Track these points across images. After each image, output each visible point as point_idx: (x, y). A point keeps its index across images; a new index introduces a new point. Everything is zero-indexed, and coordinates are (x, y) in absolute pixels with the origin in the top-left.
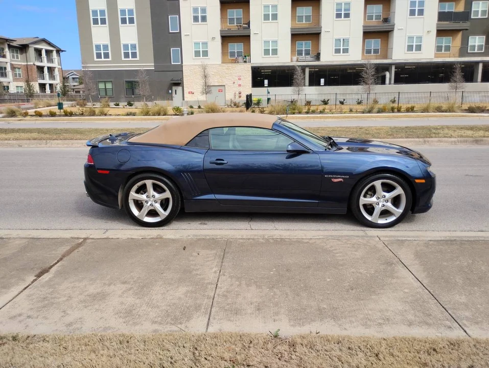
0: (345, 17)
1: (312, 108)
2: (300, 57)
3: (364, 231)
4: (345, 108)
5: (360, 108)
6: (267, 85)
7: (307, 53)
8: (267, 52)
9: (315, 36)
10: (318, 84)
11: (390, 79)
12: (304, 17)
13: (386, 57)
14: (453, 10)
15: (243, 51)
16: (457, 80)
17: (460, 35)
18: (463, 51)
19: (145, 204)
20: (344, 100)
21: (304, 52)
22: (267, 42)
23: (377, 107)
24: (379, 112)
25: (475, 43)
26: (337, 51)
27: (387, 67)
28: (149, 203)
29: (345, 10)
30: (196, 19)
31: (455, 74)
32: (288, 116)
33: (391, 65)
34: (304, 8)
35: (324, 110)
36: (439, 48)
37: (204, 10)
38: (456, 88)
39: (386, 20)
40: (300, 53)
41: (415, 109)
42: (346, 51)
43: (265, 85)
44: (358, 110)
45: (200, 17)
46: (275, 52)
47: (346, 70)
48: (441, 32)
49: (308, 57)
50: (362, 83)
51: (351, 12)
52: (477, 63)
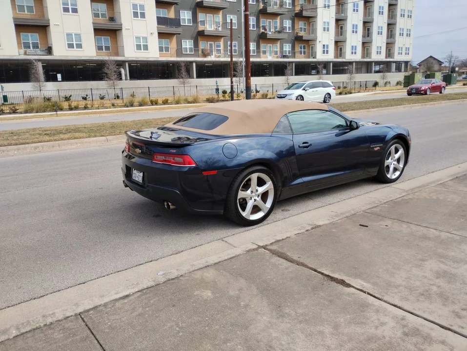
0: (73, 12)
1: (74, 104)
2: (28, 50)
4: (107, 102)
5: (119, 102)
7: (36, 46)
9: (43, 28)
10: (55, 79)
11: (126, 75)
12: (25, 7)
13: (117, 54)
14: (167, 16)
16: (183, 76)
17: (175, 38)
18: (179, 52)
19: (249, 201)
20: (87, 95)
21: (31, 45)
24: (140, 105)
25: (186, 45)
26: (71, 46)
27: (120, 64)
29: (72, 5)
31: (182, 71)
32: (58, 113)
33: (124, 62)
35: (86, 105)
36: (161, 49)
38: (184, 83)
39: (112, 19)
40: (27, 46)
41: (169, 102)
42: (79, 46)
44: (119, 104)
48: (161, 35)
49: (38, 51)
50: (106, 79)
51: (79, 8)
52: (191, 62)
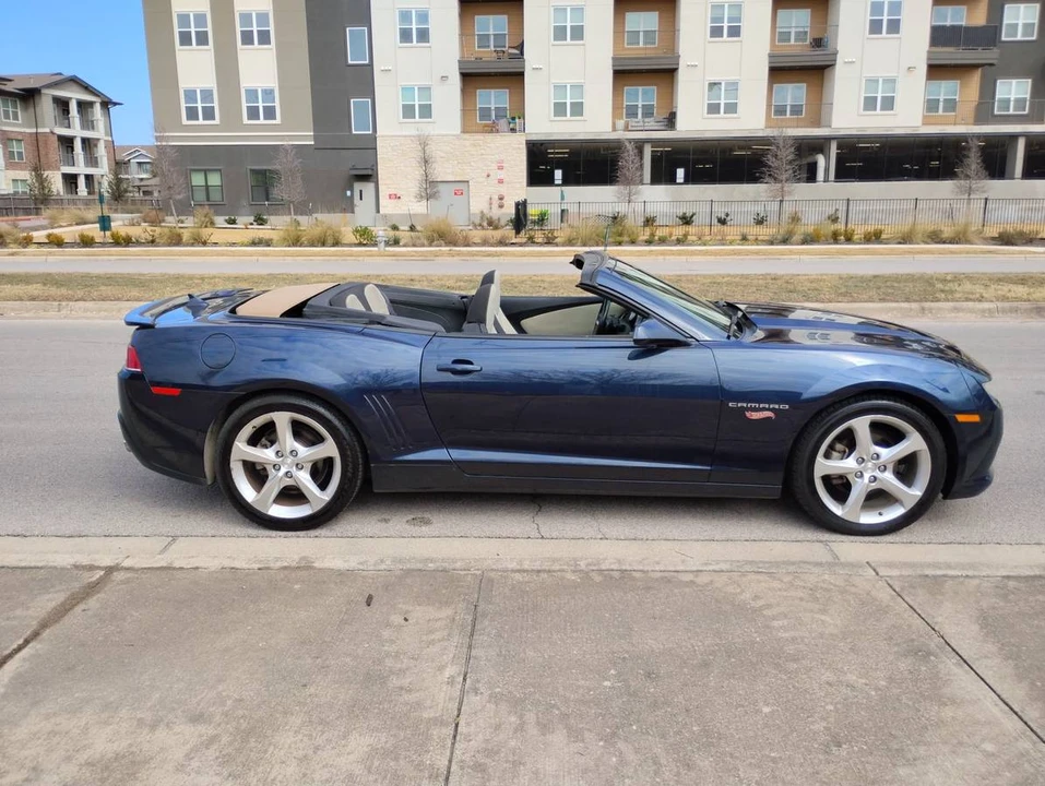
0: (730, 35)
1: (659, 233)
2: (633, 122)
3: (826, 543)
4: (732, 232)
5: (764, 232)
6: (560, 182)
7: (648, 112)
8: (560, 109)
9: (664, 75)
10: (672, 180)
11: (827, 170)
12: (641, 34)
13: (817, 123)
14: (964, 23)
15: (508, 106)
16: (972, 173)
17: (976, 77)
18: (984, 112)
19: (271, 472)
20: (727, 215)
21: (640, 111)
22: (560, 88)
23: (801, 230)
24: (804, 242)
25: (1010, 93)
26: (713, 109)
27: (819, 146)
28: (283, 470)
29: (730, 20)
30: (405, 36)
31: (966, 161)
32: (608, 248)
33: (828, 139)
34: (642, 14)
35: (685, 236)
36: (931, 105)
37: (423, 17)
38: (970, 191)
39: (818, 43)
40: (632, 112)
41: (884, 236)
42: (732, 108)
43: (556, 182)
44: (760, 238)
45: (415, 33)
46: (578, 109)
47: (731, 150)
48: (936, 70)
49: (651, 123)
50: (767, 179)
51: (745, 26)
52: (1014, 137)
